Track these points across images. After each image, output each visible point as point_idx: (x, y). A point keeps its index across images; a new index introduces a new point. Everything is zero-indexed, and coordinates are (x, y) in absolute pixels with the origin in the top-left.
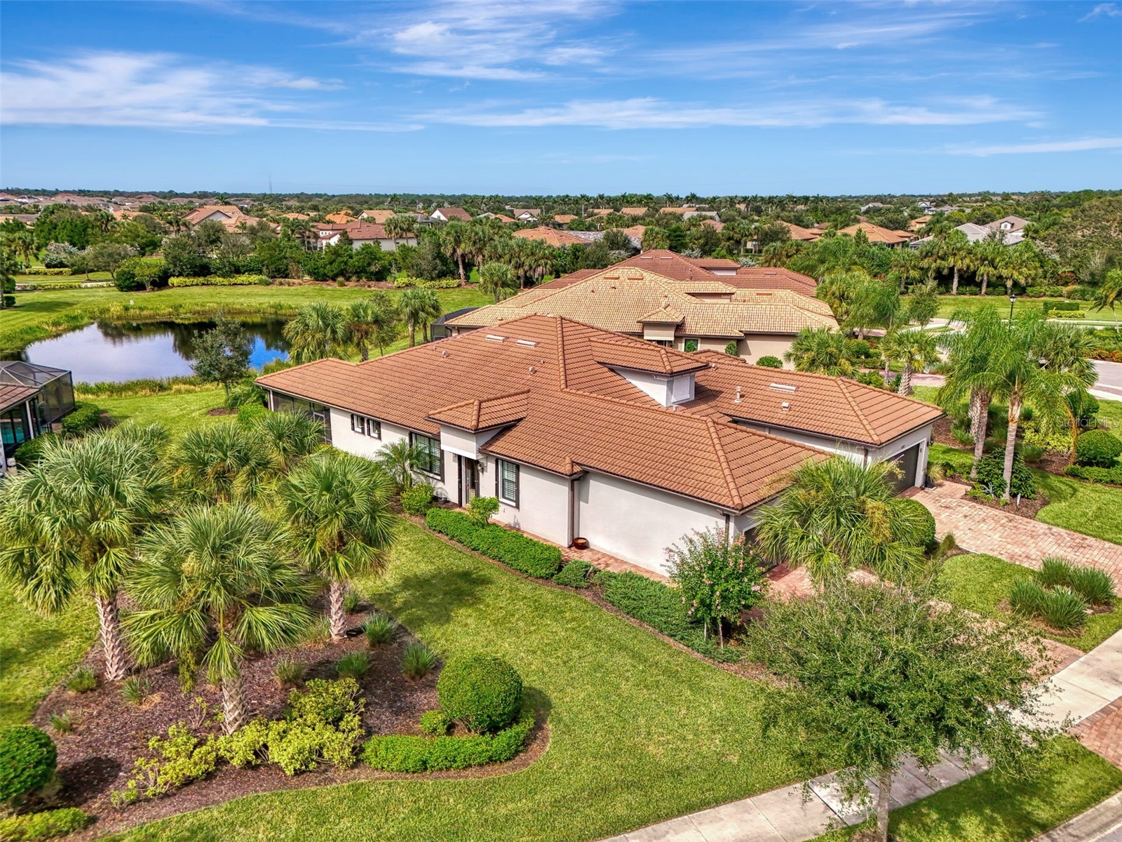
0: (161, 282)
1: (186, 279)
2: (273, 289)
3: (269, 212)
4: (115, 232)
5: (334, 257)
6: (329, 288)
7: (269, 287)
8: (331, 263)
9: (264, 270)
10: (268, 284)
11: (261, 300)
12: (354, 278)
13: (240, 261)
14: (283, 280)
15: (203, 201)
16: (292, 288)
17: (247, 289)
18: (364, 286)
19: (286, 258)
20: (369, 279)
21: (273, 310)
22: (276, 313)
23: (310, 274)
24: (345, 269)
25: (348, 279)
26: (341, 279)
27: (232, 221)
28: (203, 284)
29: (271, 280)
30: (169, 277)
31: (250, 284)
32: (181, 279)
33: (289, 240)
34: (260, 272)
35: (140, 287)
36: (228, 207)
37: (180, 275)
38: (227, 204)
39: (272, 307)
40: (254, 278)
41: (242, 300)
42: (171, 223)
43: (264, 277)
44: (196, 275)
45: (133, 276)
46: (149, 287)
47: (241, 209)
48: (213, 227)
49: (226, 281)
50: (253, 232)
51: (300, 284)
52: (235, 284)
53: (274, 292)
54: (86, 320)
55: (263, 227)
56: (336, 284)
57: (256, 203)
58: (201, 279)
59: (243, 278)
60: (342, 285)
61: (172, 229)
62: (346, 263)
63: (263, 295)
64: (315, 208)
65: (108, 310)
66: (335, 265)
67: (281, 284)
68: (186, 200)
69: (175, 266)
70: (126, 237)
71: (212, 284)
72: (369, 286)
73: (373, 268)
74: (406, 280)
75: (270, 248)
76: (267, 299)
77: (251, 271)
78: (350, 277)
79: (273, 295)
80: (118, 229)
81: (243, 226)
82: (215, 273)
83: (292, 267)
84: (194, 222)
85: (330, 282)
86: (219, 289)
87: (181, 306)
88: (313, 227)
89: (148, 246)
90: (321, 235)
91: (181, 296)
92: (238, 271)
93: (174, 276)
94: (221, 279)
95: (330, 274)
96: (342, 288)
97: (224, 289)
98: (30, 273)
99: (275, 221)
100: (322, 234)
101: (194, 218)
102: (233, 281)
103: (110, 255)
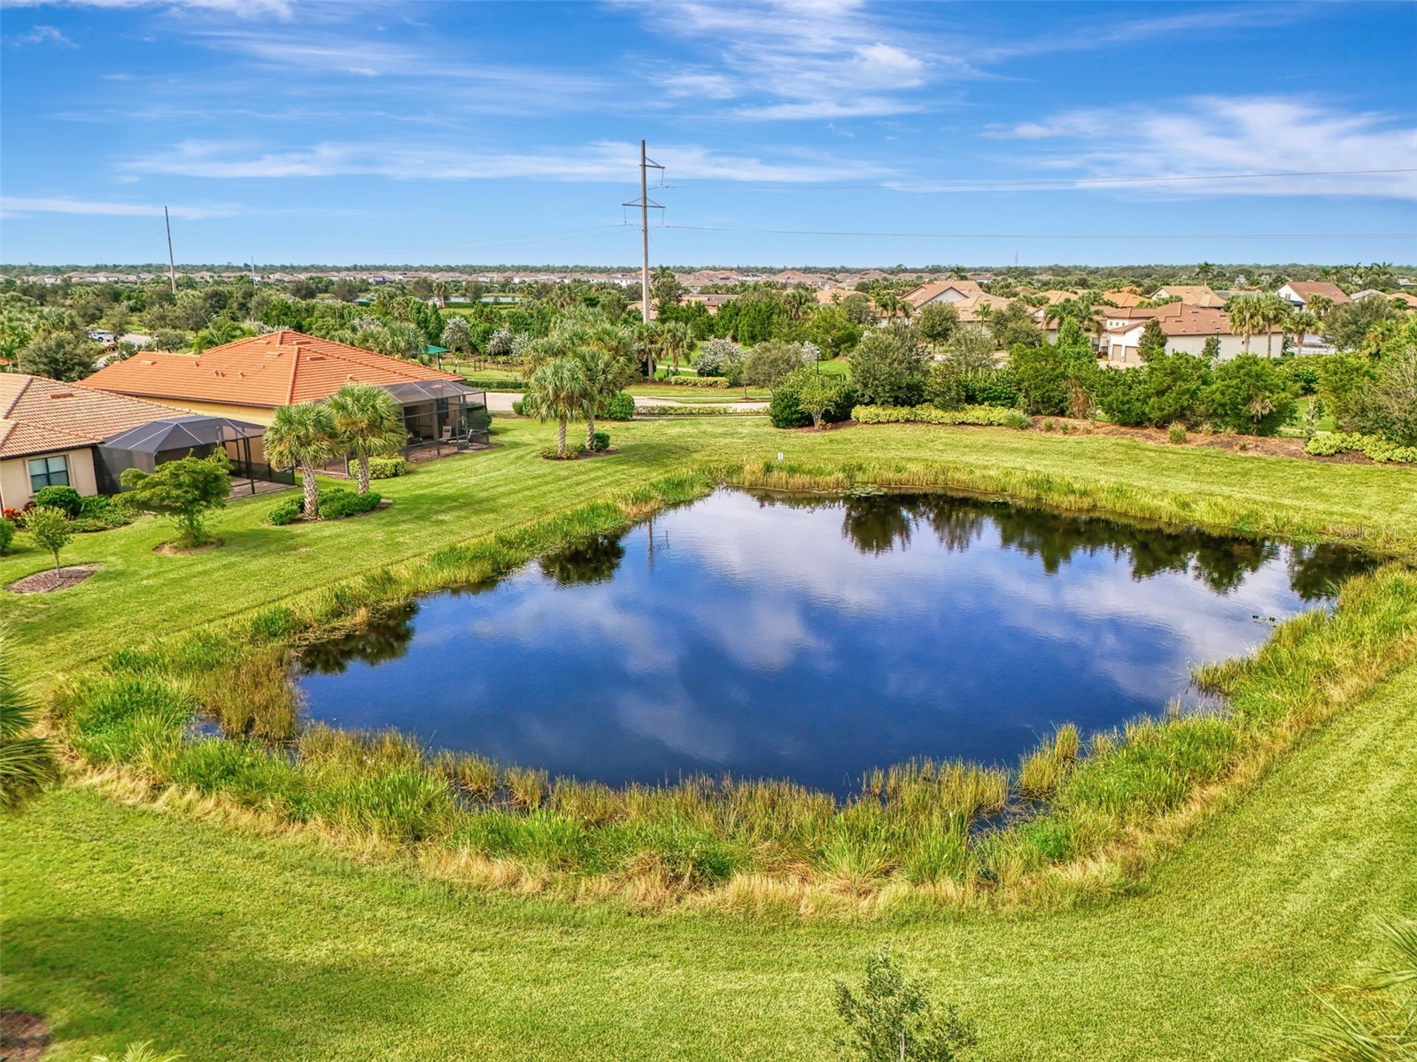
0: (838, 415)
1: (880, 411)
2: (1032, 439)
3: (1019, 289)
4: (806, 320)
5: (1168, 380)
6: (1150, 444)
7: (1026, 433)
8: (1160, 393)
9: (1021, 399)
10: (1023, 426)
11: (1011, 461)
12: (1207, 427)
13: (978, 380)
14: (1052, 419)
15: (933, 277)
16: (1071, 439)
17: (982, 436)
18: (1229, 445)
19: (1066, 378)
20: (1242, 430)
21: (1032, 493)
22: (1038, 498)
23: (1109, 410)
24: (1190, 408)
25: (1193, 427)
26: (1177, 427)
27: (968, 303)
28: (908, 421)
29: (1029, 419)
30: (854, 405)
31: (991, 424)
32: (873, 409)
33: (1075, 342)
34: (1011, 402)
35: (806, 421)
36: (965, 282)
37: (872, 402)
38: (963, 278)
39: (1030, 484)
40: (1000, 413)
41: (971, 458)
42: (885, 306)
43: (1018, 413)
44: (897, 402)
45: (797, 402)
46: (819, 422)
47: (981, 285)
48: (940, 313)
49: (948, 416)
50: (1000, 321)
51: (1089, 432)
52: (963, 423)
53: (1033, 445)
54: (697, 490)
55: (1017, 313)
56: (1165, 437)
57: (999, 278)
58: (904, 412)
59: (977, 413)
60: (1179, 439)
61: (885, 314)
62: (1193, 394)
63: (1014, 450)
64: (1083, 284)
65: (740, 469)
66: (1169, 398)
67: (1050, 428)
68: (915, 275)
69: (865, 385)
70: (818, 327)
71: (922, 422)
72: (1243, 448)
73: (1256, 408)
74: (1337, 439)
75: (1037, 357)
76: (1019, 461)
77: (993, 398)
78: (1197, 424)
79: (1032, 452)
80: (810, 316)
81: (985, 311)
82: (931, 401)
83: (1075, 394)
84: (915, 305)
85: (1152, 431)
86: (935, 432)
87: (860, 468)
88: (1097, 313)
89: (844, 342)
90: (1108, 327)
91: (869, 442)
92: (971, 399)
93: (861, 403)
94: (940, 413)
95: (1155, 415)
96: (1177, 447)
97: (942, 433)
98: (676, 383)
99: (1029, 301)
100: (1109, 325)
101: (917, 298)
102: (960, 416)
103: (774, 362)
